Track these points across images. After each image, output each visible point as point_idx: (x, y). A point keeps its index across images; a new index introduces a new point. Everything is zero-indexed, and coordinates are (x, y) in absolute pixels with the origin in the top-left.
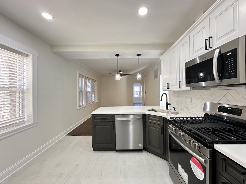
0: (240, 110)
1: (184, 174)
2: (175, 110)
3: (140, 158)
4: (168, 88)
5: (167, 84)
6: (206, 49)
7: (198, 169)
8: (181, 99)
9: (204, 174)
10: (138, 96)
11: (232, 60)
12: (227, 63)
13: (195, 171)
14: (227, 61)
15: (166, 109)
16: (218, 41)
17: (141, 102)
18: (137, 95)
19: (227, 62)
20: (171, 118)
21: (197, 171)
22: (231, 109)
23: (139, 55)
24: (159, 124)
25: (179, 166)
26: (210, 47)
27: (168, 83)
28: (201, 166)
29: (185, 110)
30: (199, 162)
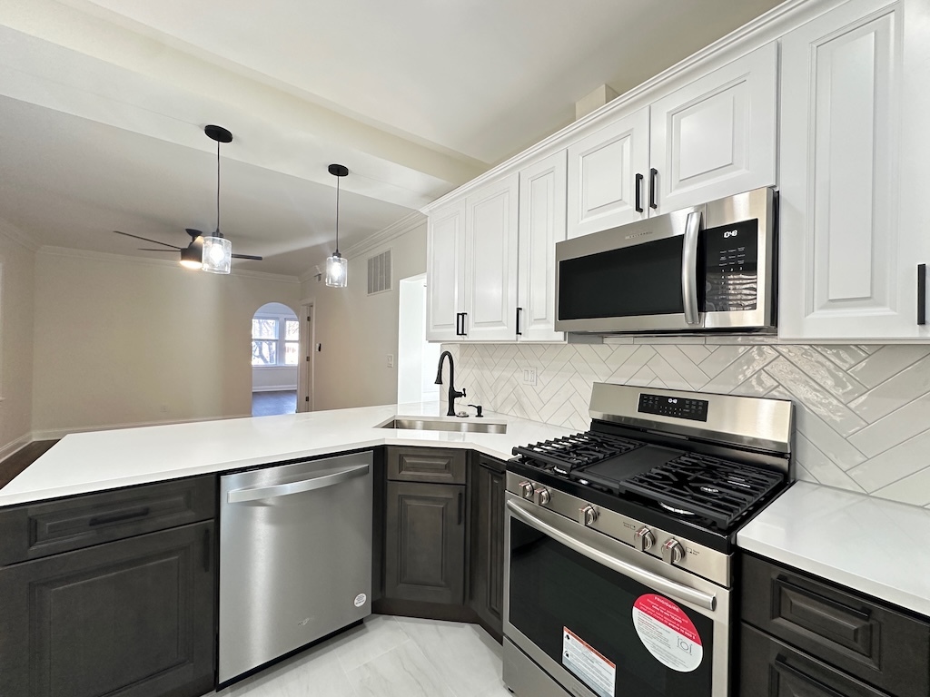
0: (701, 404)
1: (595, 664)
2: (479, 415)
3: (366, 665)
4: (463, 334)
5: (458, 314)
6: (639, 209)
7: (673, 636)
8: (496, 374)
9: (701, 647)
10: (265, 360)
11: (740, 253)
12: (722, 262)
13: (660, 644)
14: (723, 255)
15: (448, 415)
16: (677, 187)
17: (293, 387)
18: (261, 356)
19: (723, 258)
20: (515, 452)
21: (666, 642)
22: (675, 401)
23: (338, 170)
24: (452, 482)
25: (565, 639)
26: (653, 205)
27: (463, 314)
28: (687, 621)
29: (511, 413)
30: (677, 610)
